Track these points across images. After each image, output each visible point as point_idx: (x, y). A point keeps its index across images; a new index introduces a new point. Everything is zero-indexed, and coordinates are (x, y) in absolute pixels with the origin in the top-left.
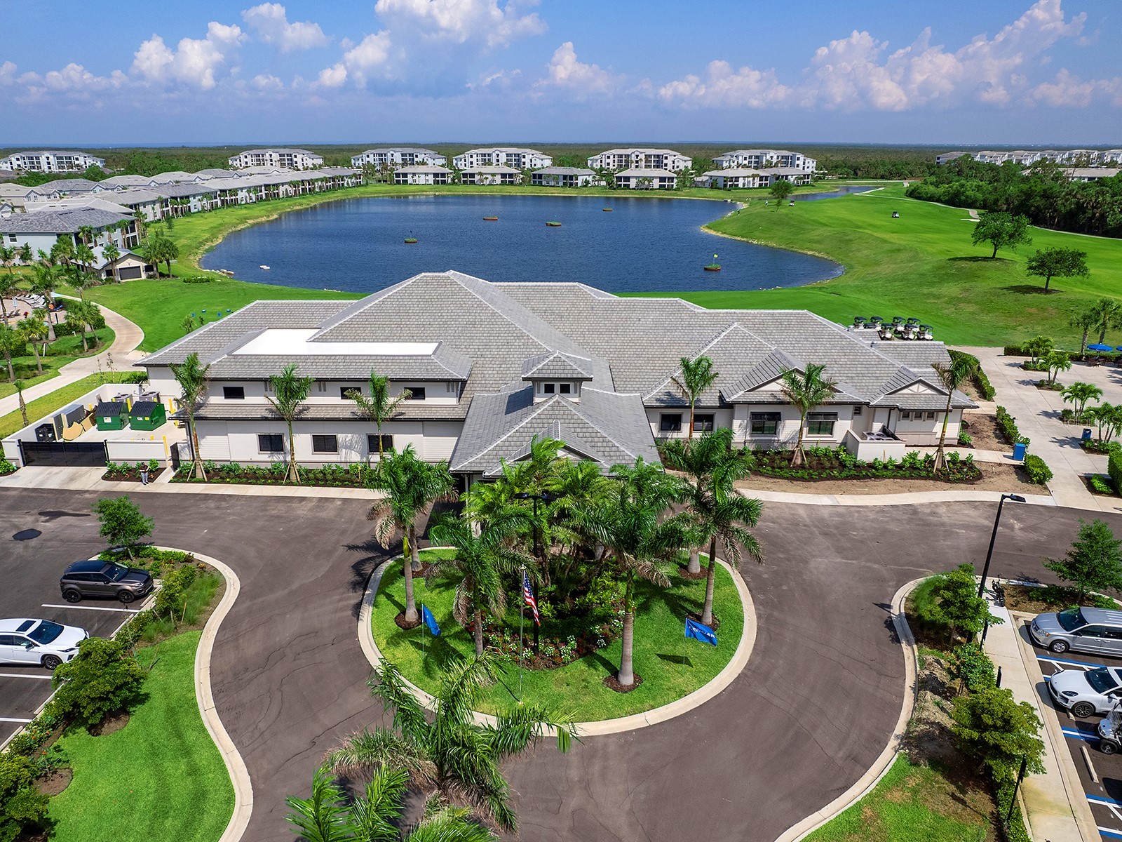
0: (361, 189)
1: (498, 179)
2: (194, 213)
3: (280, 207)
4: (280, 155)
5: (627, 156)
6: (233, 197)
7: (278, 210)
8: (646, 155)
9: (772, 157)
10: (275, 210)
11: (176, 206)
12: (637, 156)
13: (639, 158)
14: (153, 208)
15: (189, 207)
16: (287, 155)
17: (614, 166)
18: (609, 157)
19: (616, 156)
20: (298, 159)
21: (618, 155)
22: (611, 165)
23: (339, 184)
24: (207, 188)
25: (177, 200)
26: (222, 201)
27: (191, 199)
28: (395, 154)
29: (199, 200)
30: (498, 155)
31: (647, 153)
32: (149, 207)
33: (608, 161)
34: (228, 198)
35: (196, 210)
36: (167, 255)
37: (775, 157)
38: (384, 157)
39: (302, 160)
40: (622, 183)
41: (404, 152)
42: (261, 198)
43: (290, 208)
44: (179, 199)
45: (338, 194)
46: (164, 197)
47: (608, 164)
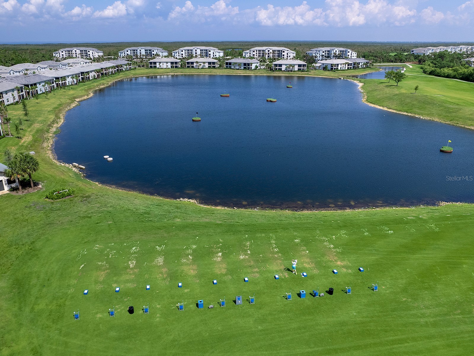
0: (133, 72)
1: (207, 65)
2: (40, 94)
3: (92, 87)
4: (81, 51)
5: (264, 51)
6: (64, 82)
7: (91, 89)
8: (273, 50)
9: (336, 51)
10: (90, 89)
11: (28, 91)
12: (269, 51)
13: (270, 52)
14: (13, 95)
15: (37, 90)
16: (84, 51)
17: (256, 56)
18: (254, 51)
19: (258, 51)
20: (90, 53)
21: (258, 50)
22: (255, 55)
23: (120, 69)
24: (47, 77)
25: (29, 87)
26: (57, 84)
27: (38, 85)
28: (142, 50)
29: (43, 86)
30: (196, 50)
31: (273, 49)
32: (10, 94)
33: (254, 53)
34: (60, 82)
35: (41, 92)
36: (28, 170)
37: (338, 51)
38: (135, 52)
39: (93, 53)
40: (278, 68)
41: (146, 49)
42: (80, 81)
43: (98, 87)
44: (30, 86)
45: (122, 76)
46: (19, 86)
47: (254, 55)
